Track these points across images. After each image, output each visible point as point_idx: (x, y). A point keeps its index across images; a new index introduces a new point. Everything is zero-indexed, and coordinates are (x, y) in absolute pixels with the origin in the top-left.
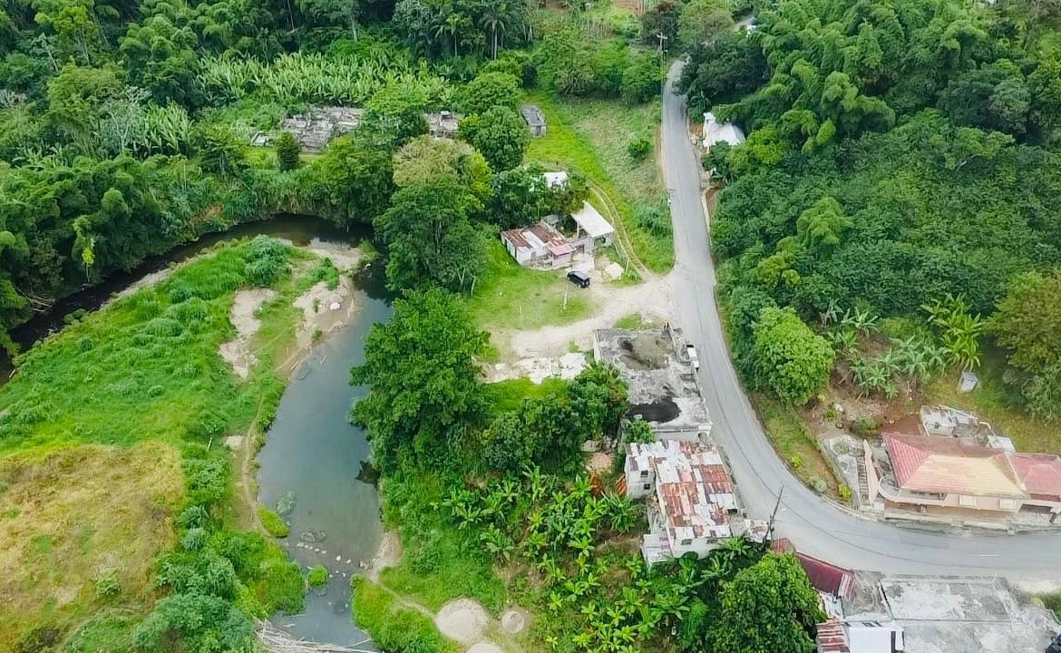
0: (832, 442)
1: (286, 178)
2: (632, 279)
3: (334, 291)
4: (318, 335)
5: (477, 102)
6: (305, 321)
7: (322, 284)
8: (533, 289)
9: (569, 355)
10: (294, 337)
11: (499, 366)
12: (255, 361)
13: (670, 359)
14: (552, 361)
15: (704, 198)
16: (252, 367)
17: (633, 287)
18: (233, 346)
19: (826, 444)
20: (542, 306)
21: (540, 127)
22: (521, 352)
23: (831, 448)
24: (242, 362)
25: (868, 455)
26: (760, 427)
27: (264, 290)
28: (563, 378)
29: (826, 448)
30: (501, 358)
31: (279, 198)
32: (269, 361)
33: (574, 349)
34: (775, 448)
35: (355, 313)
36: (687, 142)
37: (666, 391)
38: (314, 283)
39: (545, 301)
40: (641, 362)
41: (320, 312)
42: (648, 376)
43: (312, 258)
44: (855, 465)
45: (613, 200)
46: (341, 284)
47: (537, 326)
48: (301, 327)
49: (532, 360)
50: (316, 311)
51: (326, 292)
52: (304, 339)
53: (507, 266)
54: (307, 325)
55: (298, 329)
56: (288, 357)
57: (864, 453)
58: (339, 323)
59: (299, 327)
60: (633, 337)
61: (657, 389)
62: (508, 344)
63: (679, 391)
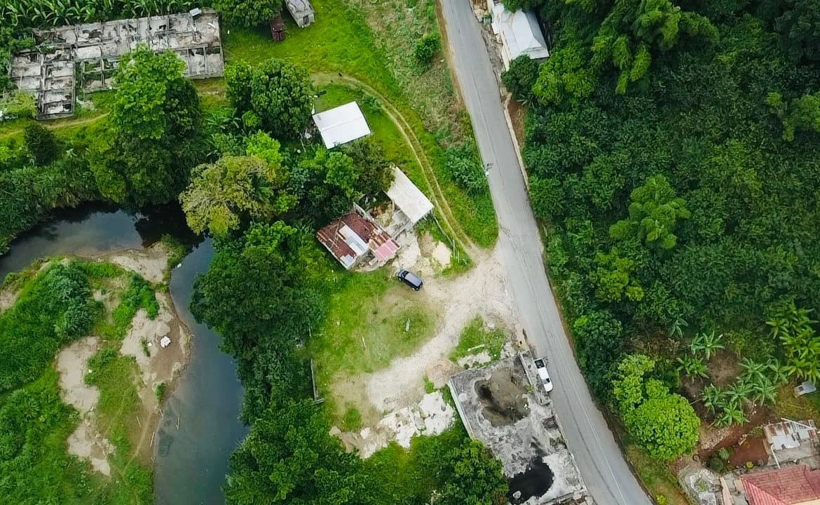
0: (692, 480)
1: (50, 176)
2: (462, 265)
3: (157, 320)
4: (163, 391)
5: (232, 9)
6: (142, 373)
7: (141, 314)
8: (367, 305)
9: (427, 397)
10: (137, 399)
11: (365, 433)
12: (112, 448)
13: (529, 400)
14: (413, 411)
15: (506, 112)
16: (110, 457)
17: (465, 275)
18: (81, 432)
19: (688, 482)
20: (382, 327)
21: (307, 16)
22: (381, 407)
23: (693, 487)
24: (97, 452)
25: (726, 490)
26: (618, 451)
27: (83, 340)
28: (428, 433)
29: (687, 486)
30: (364, 420)
31: (52, 200)
32: (125, 445)
33: (430, 389)
34: (637, 477)
35: (188, 346)
36: (472, 18)
37: (533, 449)
38: (132, 315)
39: (384, 321)
40: (503, 414)
41: (153, 355)
42: (514, 432)
43: (117, 271)
44: (714, 500)
45: (413, 129)
46: (161, 306)
47: (385, 364)
48: (141, 383)
49: (393, 414)
50: (148, 355)
51: (148, 323)
52: (149, 400)
53: (333, 277)
54: (146, 377)
55: (138, 388)
56: (141, 430)
57: (721, 488)
58: (177, 366)
59: (139, 384)
60: (488, 377)
61: (526, 450)
62: (365, 398)
63: (546, 446)
